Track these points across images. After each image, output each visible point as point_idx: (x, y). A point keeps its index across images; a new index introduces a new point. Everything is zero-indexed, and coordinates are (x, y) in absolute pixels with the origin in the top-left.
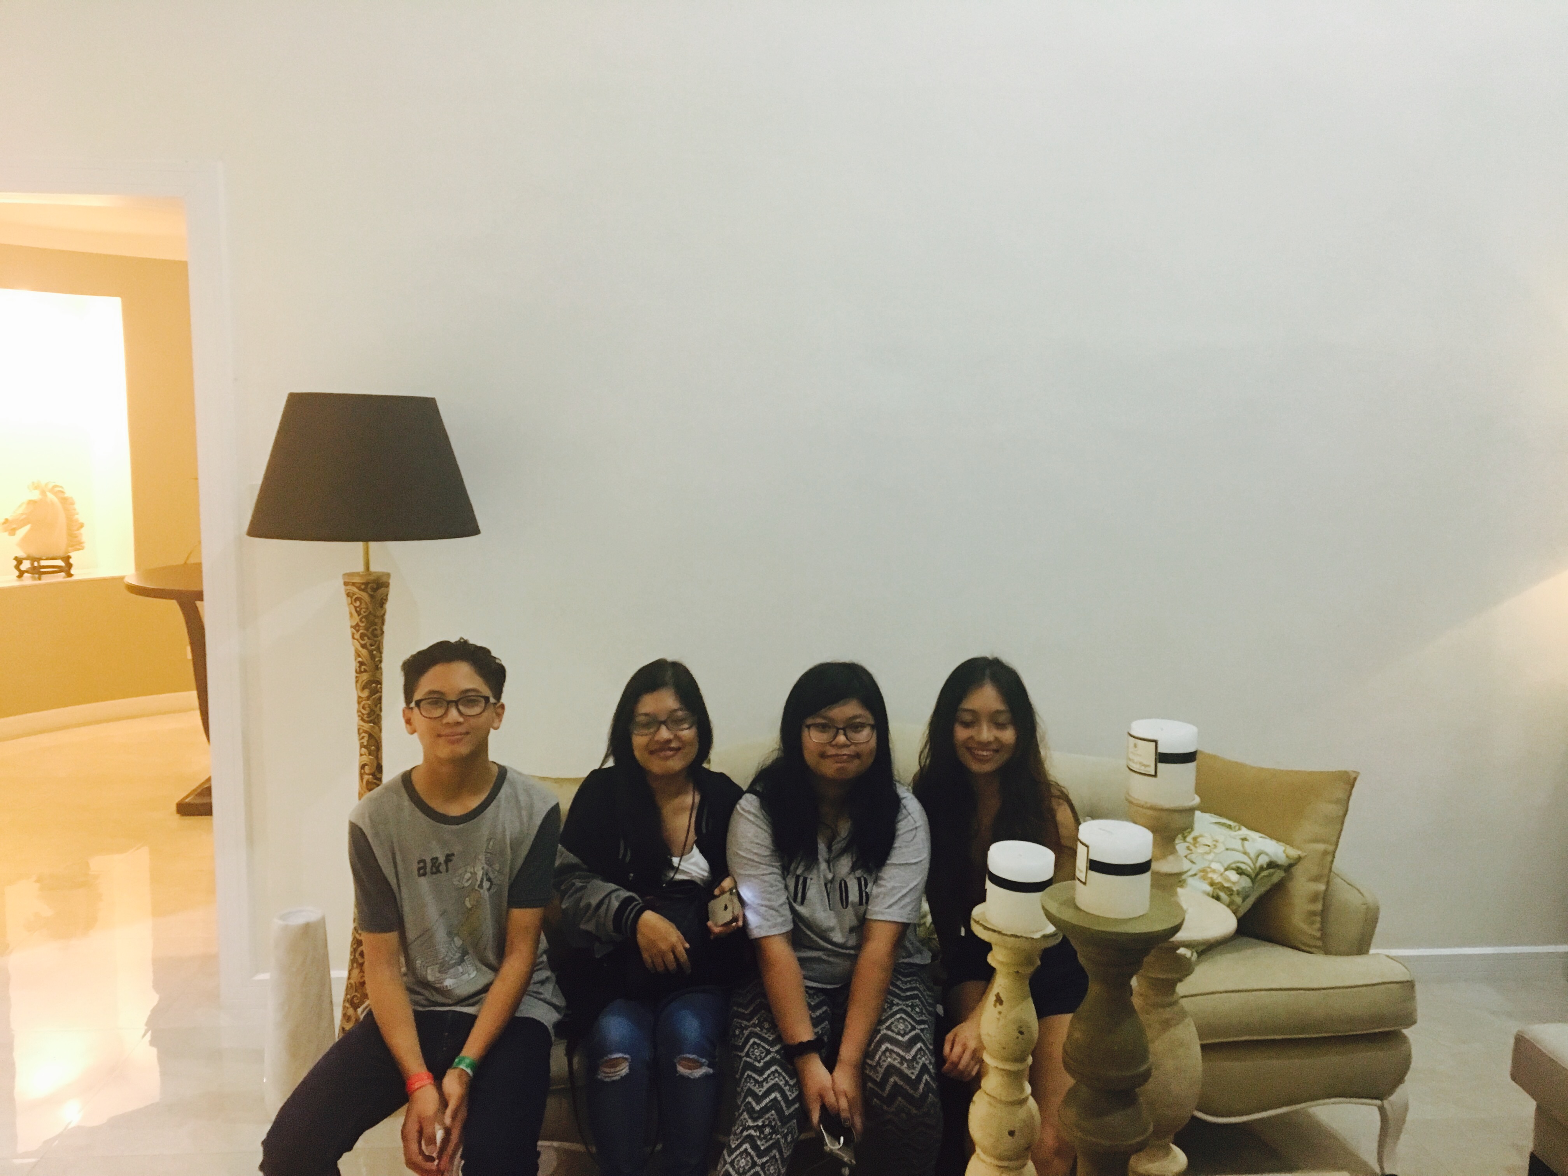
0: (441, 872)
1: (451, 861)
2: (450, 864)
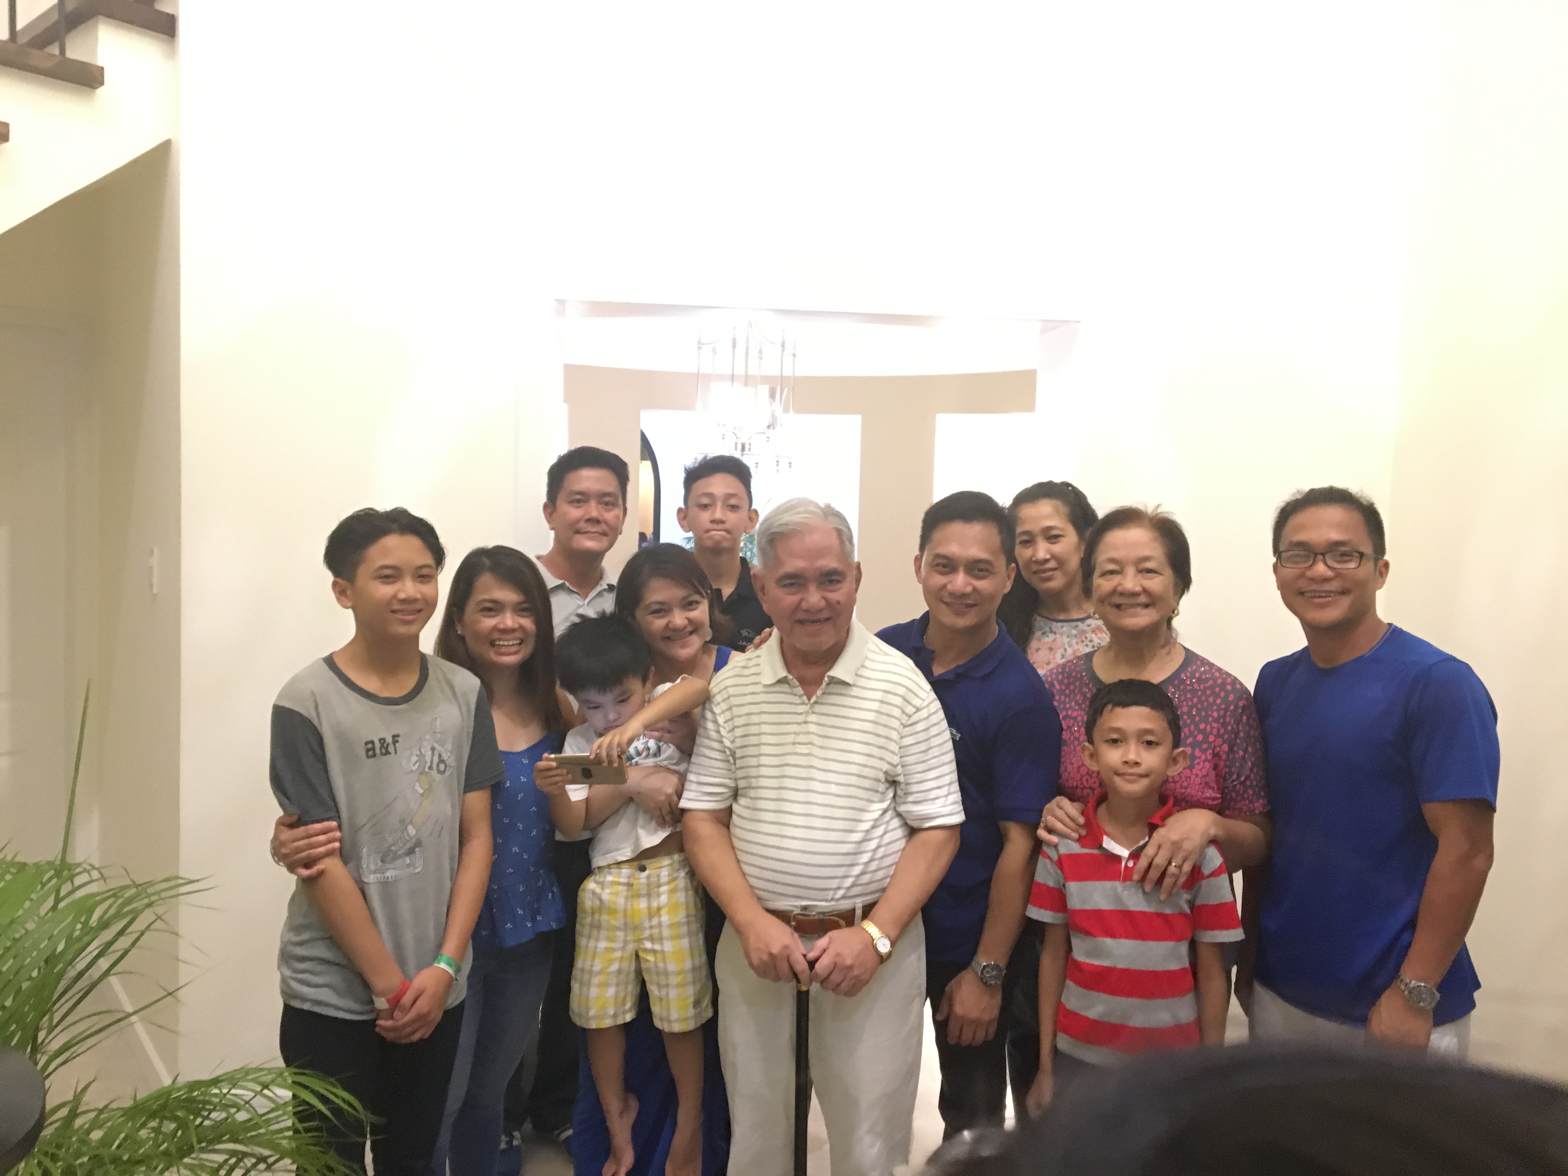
2: (397, 745)
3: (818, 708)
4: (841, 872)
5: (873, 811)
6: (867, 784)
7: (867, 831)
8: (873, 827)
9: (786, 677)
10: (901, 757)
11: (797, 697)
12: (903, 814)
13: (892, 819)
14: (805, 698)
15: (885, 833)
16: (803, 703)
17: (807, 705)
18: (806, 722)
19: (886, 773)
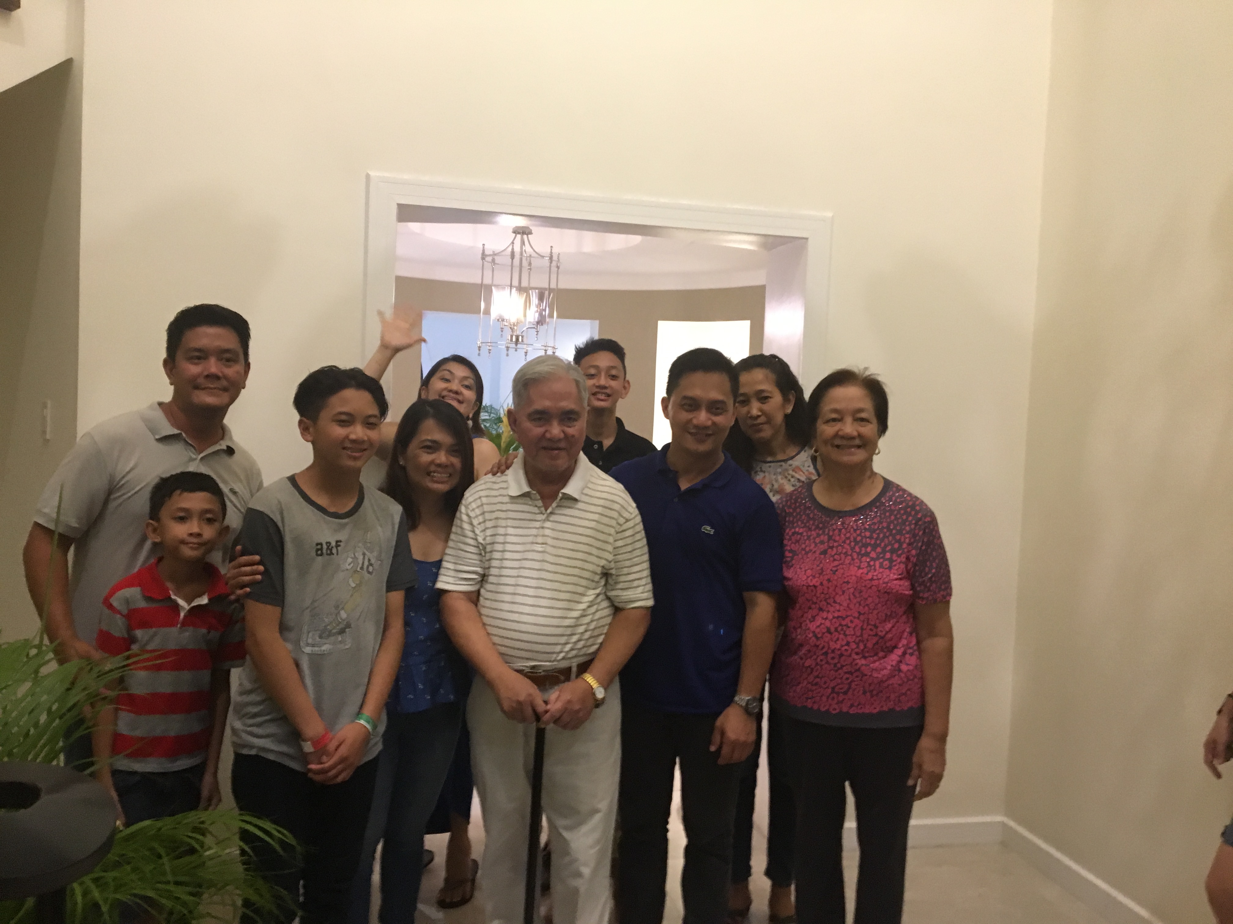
1: (340, 546)
3: (553, 518)
4: (563, 640)
5: (590, 595)
6: (587, 574)
7: (584, 610)
8: (589, 607)
9: (528, 492)
10: (615, 555)
11: (536, 508)
12: (612, 598)
13: (602, 601)
14: (543, 509)
15: (597, 611)
16: (541, 513)
17: (544, 514)
18: (543, 528)
19: (603, 567)
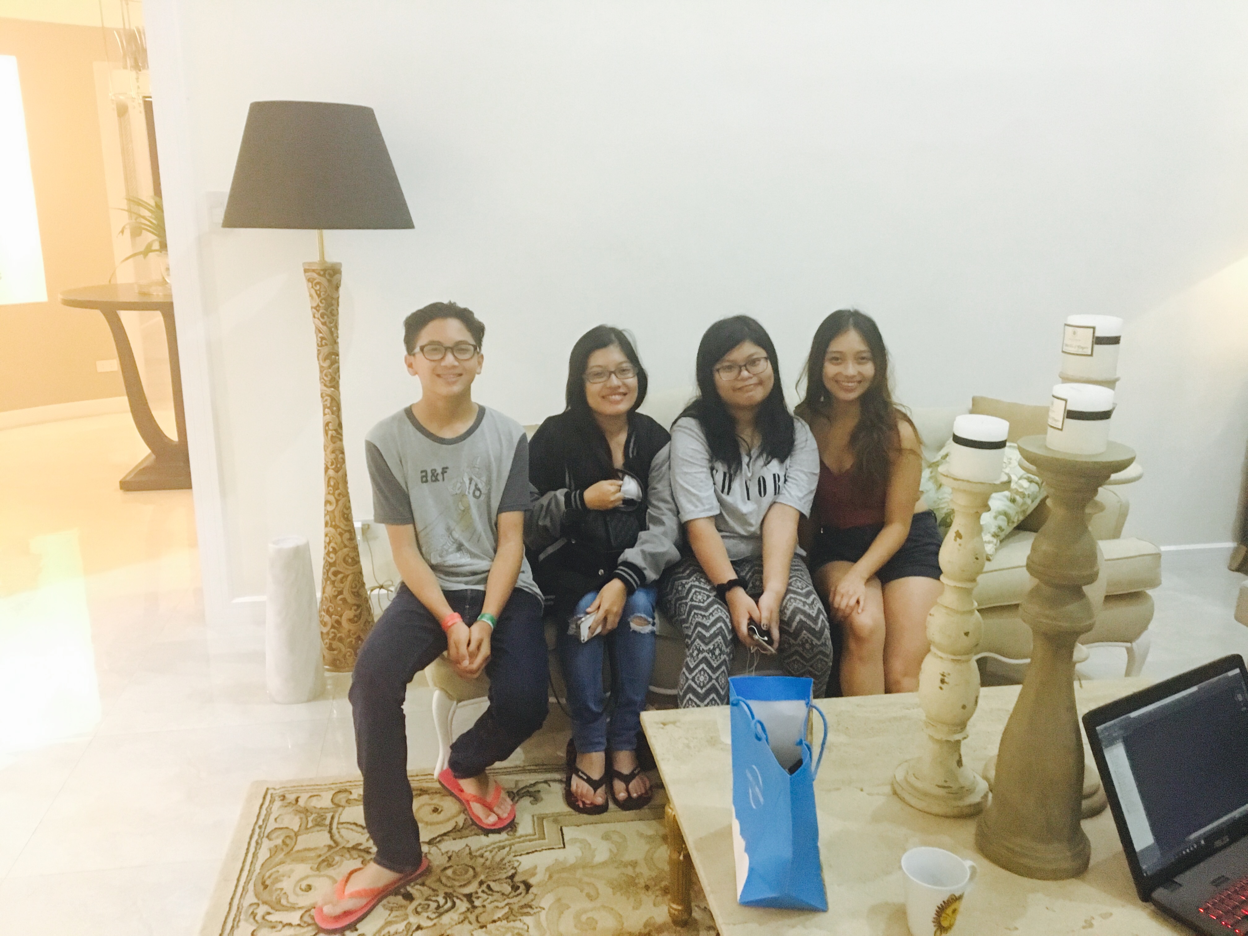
0: (439, 481)
1: (446, 472)
2: (445, 475)
